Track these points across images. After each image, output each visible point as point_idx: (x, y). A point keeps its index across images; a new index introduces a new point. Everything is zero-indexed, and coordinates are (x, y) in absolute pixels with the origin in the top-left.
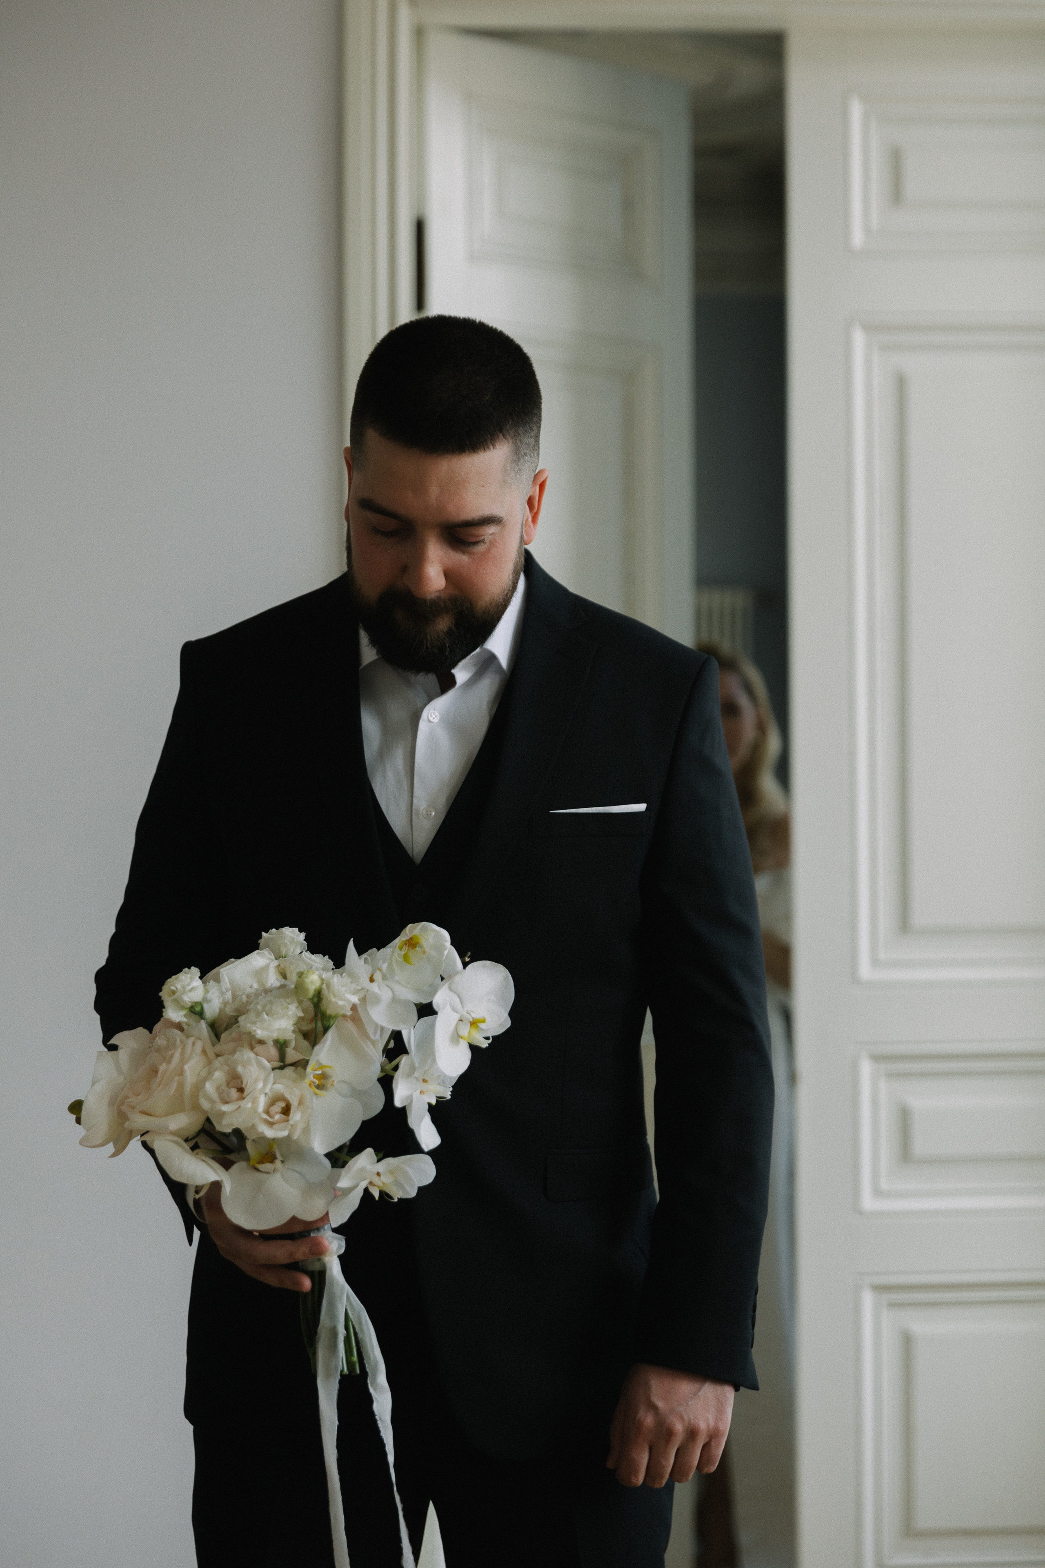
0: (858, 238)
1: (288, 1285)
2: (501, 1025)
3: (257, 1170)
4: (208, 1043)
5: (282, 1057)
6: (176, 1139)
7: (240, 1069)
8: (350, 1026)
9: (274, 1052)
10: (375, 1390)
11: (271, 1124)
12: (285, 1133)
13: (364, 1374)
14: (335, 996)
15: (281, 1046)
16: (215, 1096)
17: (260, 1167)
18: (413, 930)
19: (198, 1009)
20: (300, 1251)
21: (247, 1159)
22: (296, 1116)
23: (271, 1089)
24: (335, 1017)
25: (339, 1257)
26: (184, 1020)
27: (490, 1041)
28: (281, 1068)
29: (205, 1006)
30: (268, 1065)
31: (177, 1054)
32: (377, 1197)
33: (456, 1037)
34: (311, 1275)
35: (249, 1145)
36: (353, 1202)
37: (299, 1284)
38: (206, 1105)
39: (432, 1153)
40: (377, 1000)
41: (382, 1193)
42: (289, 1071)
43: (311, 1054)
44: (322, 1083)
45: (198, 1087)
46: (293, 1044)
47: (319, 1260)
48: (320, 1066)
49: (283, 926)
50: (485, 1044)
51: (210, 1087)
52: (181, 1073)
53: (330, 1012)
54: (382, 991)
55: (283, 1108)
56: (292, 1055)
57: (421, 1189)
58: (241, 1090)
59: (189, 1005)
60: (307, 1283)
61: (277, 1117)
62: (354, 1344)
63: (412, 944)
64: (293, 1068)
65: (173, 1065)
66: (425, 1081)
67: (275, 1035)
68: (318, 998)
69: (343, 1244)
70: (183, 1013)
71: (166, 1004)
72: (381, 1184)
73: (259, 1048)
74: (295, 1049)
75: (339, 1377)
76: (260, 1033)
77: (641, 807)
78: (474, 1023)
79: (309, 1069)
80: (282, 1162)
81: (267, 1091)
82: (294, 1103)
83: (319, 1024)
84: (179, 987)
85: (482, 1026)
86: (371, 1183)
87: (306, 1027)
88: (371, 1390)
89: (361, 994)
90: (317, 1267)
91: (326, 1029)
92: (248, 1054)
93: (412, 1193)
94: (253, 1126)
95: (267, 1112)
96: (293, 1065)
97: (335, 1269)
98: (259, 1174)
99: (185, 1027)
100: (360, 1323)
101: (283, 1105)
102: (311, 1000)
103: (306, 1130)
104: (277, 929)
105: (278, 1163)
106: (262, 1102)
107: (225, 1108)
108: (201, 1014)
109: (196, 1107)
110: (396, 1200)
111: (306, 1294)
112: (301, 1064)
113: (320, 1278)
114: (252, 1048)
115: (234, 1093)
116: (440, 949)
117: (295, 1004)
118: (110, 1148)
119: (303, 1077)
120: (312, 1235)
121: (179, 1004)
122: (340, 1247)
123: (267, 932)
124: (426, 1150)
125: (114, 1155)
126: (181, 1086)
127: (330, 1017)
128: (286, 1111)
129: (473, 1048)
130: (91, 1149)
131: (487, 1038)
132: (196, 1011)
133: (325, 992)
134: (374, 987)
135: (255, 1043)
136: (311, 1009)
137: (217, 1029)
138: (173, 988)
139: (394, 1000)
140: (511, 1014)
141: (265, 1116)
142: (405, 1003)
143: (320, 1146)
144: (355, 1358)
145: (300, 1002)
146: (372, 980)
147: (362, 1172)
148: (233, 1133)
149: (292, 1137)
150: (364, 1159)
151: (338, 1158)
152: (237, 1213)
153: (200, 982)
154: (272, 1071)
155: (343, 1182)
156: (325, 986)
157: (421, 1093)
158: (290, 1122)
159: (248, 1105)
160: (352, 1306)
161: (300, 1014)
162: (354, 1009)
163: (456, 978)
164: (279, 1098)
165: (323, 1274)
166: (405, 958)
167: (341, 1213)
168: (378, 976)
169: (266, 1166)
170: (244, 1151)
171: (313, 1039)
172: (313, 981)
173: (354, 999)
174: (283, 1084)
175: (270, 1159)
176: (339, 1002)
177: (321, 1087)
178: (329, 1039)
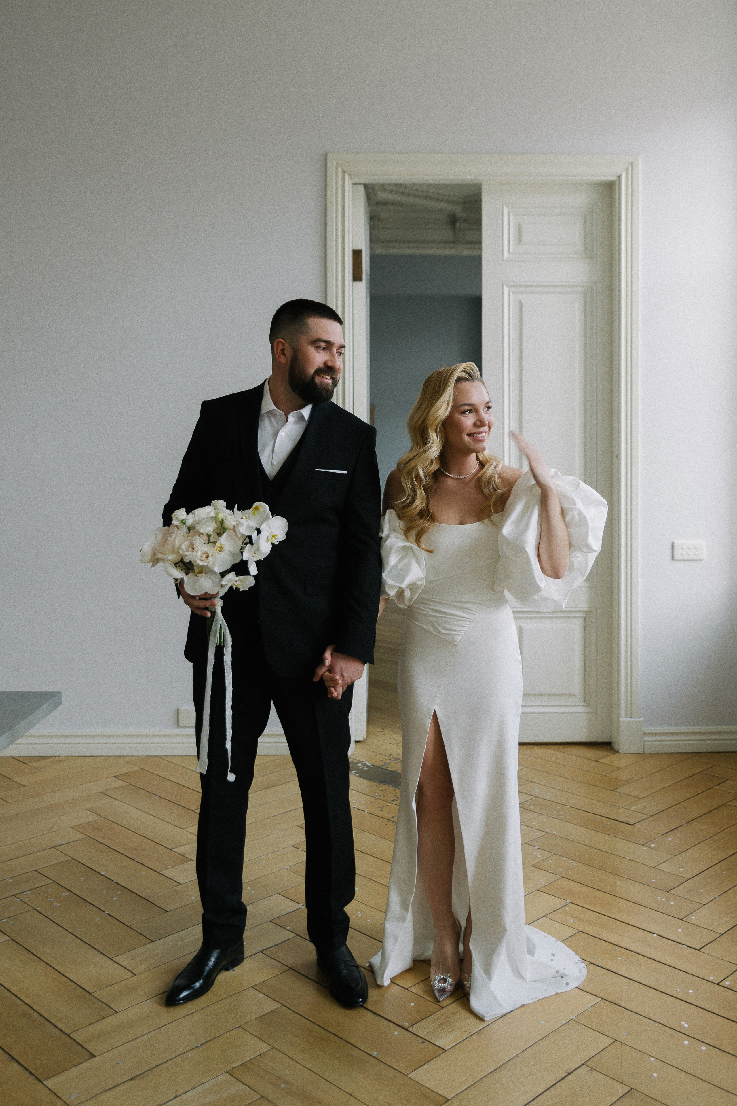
1: (203, 614)
3: (197, 576)
4: (185, 533)
5: (209, 540)
6: (170, 563)
7: (194, 542)
8: (232, 532)
9: (206, 538)
11: (202, 561)
12: (206, 564)
13: (224, 646)
14: (227, 521)
15: (209, 536)
16: (185, 550)
17: (198, 575)
19: (184, 522)
20: (208, 604)
21: (194, 572)
22: (210, 559)
25: (221, 607)
26: (179, 525)
28: (208, 543)
29: (186, 521)
30: (203, 542)
31: (174, 535)
33: (266, 540)
34: (211, 612)
35: (195, 567)
36: (226, 589)
37: (206, 614)
38: (181, 552)
39: (254, 576)
40: (242, 525)
42: (210, 545)
43: (218, 540)
44: (221, 549)
45: (180, 547)
47: (214, 607)
48: (221, 544)
49: (219, 500)
50: (276, 543)
51: (183, 547)
52: (174, 541)
53: (226, 527)
54: (245, 522)
55: (206, 556)
56: (212, 540)
57: (250, 588)
58: (193, 548)
59: (181, 520)
60: (209, 614)
61: (204, 558)
62: (222, 636)
63: (256, 509)
64: (212, 544)
65: (173, 538)
66: (255, 553)
67: (206, 532)
68: (222, 522)
70: (179, 523)
71: (173, 518)
72: (237, 585)
73: (201, 536)
74: (213, 537)
75: (215, 646)
76: (201, 531)
78: (273, 536)
79: (217, 544)
80: (205, 574)
81: (202, 549)
82: (210, 555)
83: (222, 530)
84: (178, 514)
85: (276, 537)
86: (233, 584)
87: (218, 531)
88: (225, 652)
89: (237, 522)
90: (213, 610)
91: (224, 532)
92: (198, 537)
93: (247, 589)
94: (195, 561)
95: (201, 557)
96: (212, 543)
97: (219, 611)
98: (197, 577)
99: (179, 527)
100: (225, 629)
102: (220, 522)
103: (214, 563)
104: (217, 500)
105: (203, 574)
106: (199, 553)
107: (187, 553)
108: (185, 523)
109: (178, 553)
110: (241, 590)
112: (214, 543)
113: (213, 613)
114: (199, 536)
115: (190, 549)
116: (264, 511)
117: (214, 523)
118: (151, 564)
119: (214, 547)
120: (213, 599)
121: (177, 518)
122: (221, 604)
123: (214, 501)
124: (252, 575)
125: (152, 567)
126: (174, 545)
127: (226, 529)
128: (207, 557)
129: (272, 544)
130: (143, 563)
131: (278, 542)
132: (183, 522)
133: (224, 520)
134: (242, 521)
135: (201, 534)
136: (220, 524)
137: (189, 529)
138: (176, 514)
139: (248, 526)
140: (286, 534)
141: (200, 558)
142: (252, 527)
143: (218, 569)
144: (222, 640)
145: (216, 523)
146: (242, 519)
147: (231, 580)
148: (190, 563)
149: (209, 566)
150: (232, 575)
151: (223, 575)
152: (189, 589)
153: (186, 513)
154: (205, 543)
155: (224, 582)
156: (224, 518)
157: (253, 557)
158: (208, 561)
159: (195, 553)
160: (223, 623)
161: (216, 526)
162: (234, 527)
163: (269, 521)
164: (205, 553)
165: (215, 612)
166: (254, 513)
167: (222, 592)
168: (244, 517)
169: (199, 575)
170: (193, 569)
171: (219, 535)
172: (221, 516)
173: (234, 524)
174: (208, 548)
175: (201, 572)
176: (229, 524)
177: (220, 551)
178: (225, 535)
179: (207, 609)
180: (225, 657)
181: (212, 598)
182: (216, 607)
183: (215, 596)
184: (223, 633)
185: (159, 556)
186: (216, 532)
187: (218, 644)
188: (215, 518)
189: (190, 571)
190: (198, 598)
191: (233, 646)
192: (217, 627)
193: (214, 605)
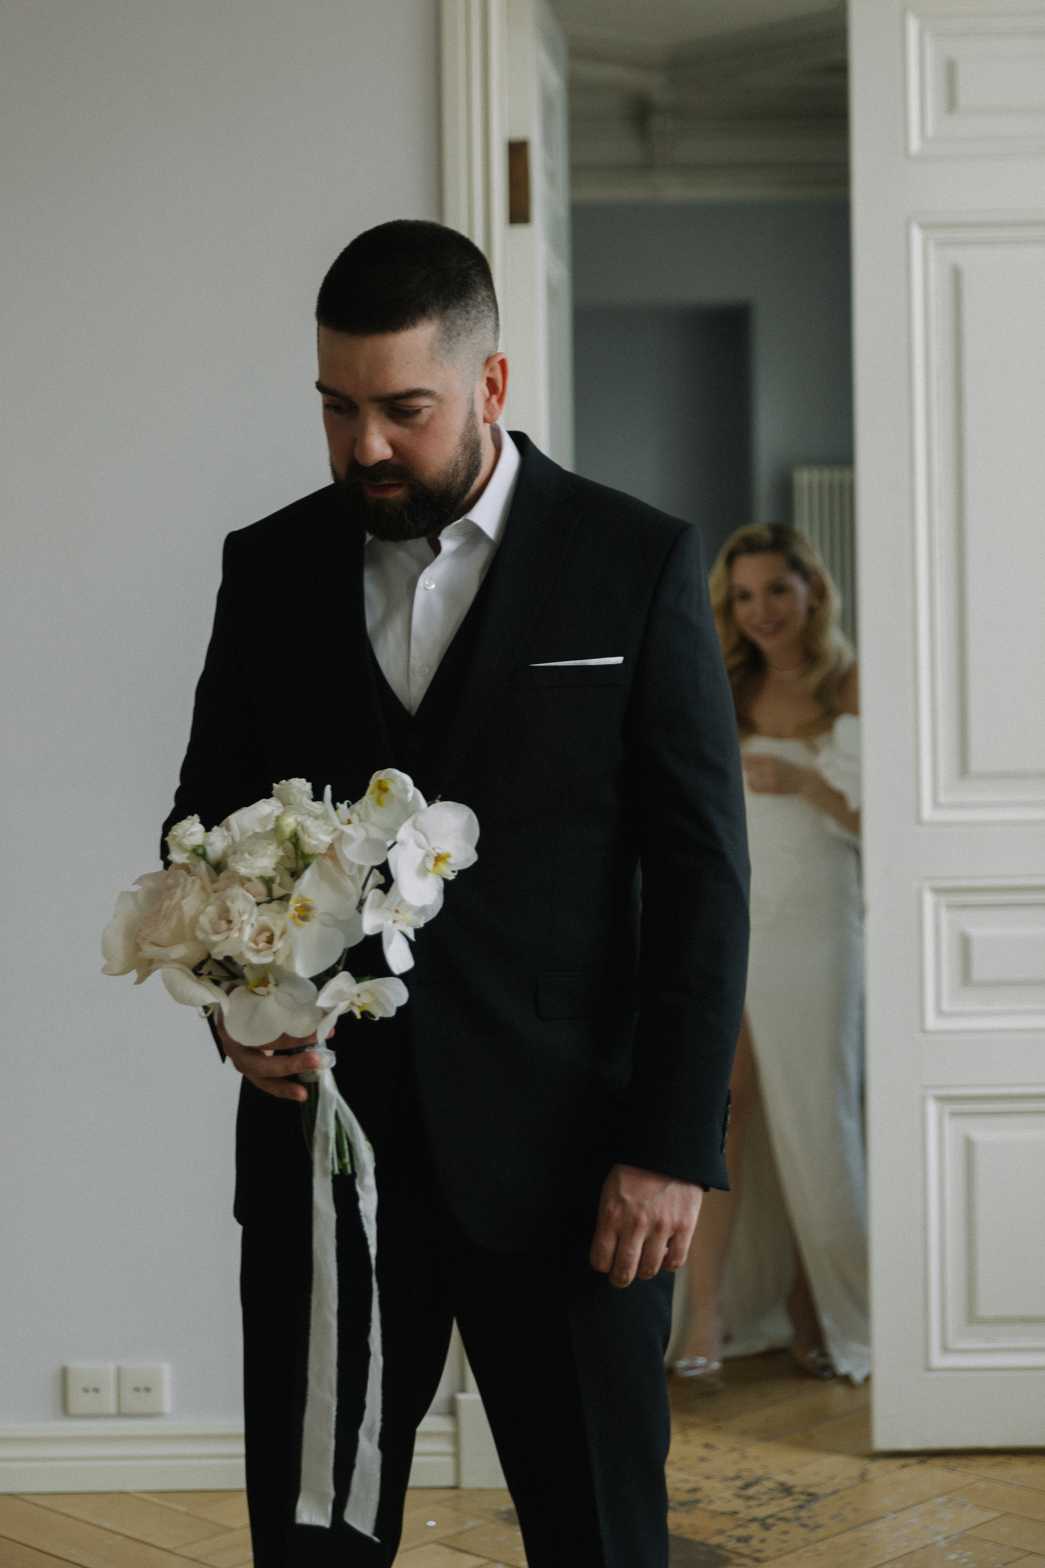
0: (915, 145)
1: (287, 1095)
2: (468, 860)
3: (254, 993)
4: (206, 881)
5: (270, 892)
6: (180, 966)
7: (229, 904)
8: (328, 863)
9: (261, 888)
10: (363, 1189)
11: (258, 951)
12: (271, 959)
13: (354, 1175)
14: (309, 837)
15: (268, 882)
16: (208, 927)
17: (256, 990)
18: (379, 776)
19: (200, 851)
20: (295, 1065)
21: (247, 985)
22: (278, 944)
23: (257, 920)
24: (313, 856)
26: (187, 861)
27: (456, 874)
28: (269, 902)
29: (209, 849)
30: (254, 900)
31: (178, 893)
32: (359, 1016)
33: (423, 871)
35: (245, 971)
37: (295, 1094)
38: (200, 935)
40: (351, 839)
41: (363, 1013)
42: (274, 905)
43: (292, 888)
44: (305, 913)
45: (195, 920)
46: (278, 880)
47: (313, 1073)
48: (302, 898)
51: (204, 920)
52: (179, 907)
53: (307, 850)
54: (357, 829)
55: (268, 937)
56: (278, 891)
58: (230, 922)
59: (190, 848)
60: (302, 1094)
61: (262, 945)
62: (344, 1148)
63: (382, 788)
64: (279, 902)
65: (175, 901)
66: (397, 911)
67: (257, 872)
68: (295, 840)
69: (334, 1058)
70: (187, 855)
71: (172, 846)
72: (361, 1005)
73: (248, 885)
74: (280, 885)
76: (243, 871)
77: (619, 660)
78: (439, 859)
79: (291, 902)
80: (276, 985)
81: (252, 920)
82: (277, 933)
83: (300, 863)
84: (181, 832)
85: (450, 860)
86: (352, 1004)
87: (291, 865)
88: (359, 1189)
89: (335, 835)
90: (313, 1079)
91: (307, 866)
92: (237, 891)
93: (392, 1013)
94: (241, 954)
95: (255, 943)
96: (278, 899)
97: (328, 1082)
98: (255, 997)
99: (191, 867)
100: (351, 1127)
101: (267, 934)
102: (289, 840)
103: (290, 957)
104: (287, 780)
105: (271, 987)
106: (248, 932)
107: (215, 938)
108: (204, 856)
109: (195, 938)
110: (377, 1019)
111: (304, 1103)
112: (285, 898)
113: (314, 1089)
114: (242, 885)
115: (223, 925)
116: (405, 793)
117: (276, 844)
118: (133, 975)
119: (286, 909)
121: (181, 847)
123: (277, 783)
125: (139, 981)
126: (181, 919)
127: (309, 856)
128: (270, 941)
129: (445, 880)
130: (115, 977)
131: (454, 872)
132: (199, 852)
133: (301, 830)
134: (348, 830)
135: (244, 881)
136: (290, 846)
137: (217, 869)
138: (175, 833)
139: (368, 840)
141: (252, 945)
142: (378, 842)
143: (303, 969)
144: (347, 1160)
145: (281, 843)
146: (349, 822)
147: (340, 995)
148: (228, 959)
149: (279, 962)
150: (343, 981)
151: (320, 981)
153: (201, 828)
154: (258, 904)
155: (324, 1000)
156: (299, 828)
157: (394, 922)
158: (274, 950)
159: (236, 935)
160: (344, 1114)
161: (281, 853)
162: (331, 847)
163: (421, 818)
164: (264, 929)
165: (316, 1084)
166: (379, 802)
167: (326, 1029)
168: (355, 818)
169: (261, 990)
170: (242, 977)
171: (295, 875)
172: (290, 823)
173: (328, 839)
174: (269, 916)
175: (264, 982)
176: (314, 842)
177: (304, 918)
178: (308, 875)
179: (294, 1079)
180: (362, 1205)
181: (304, 1047)
182: (319, 1072)
183: (312, 1041)
184: (348, 1139)
185: (149, 951)
186: (287, 869)
187: (337, 1172)
188: (277, 830)
189: (236, 982)
190: (269, 1053)
191: (379, 1173)
192: (326, 1124)
193: (311, 1067)
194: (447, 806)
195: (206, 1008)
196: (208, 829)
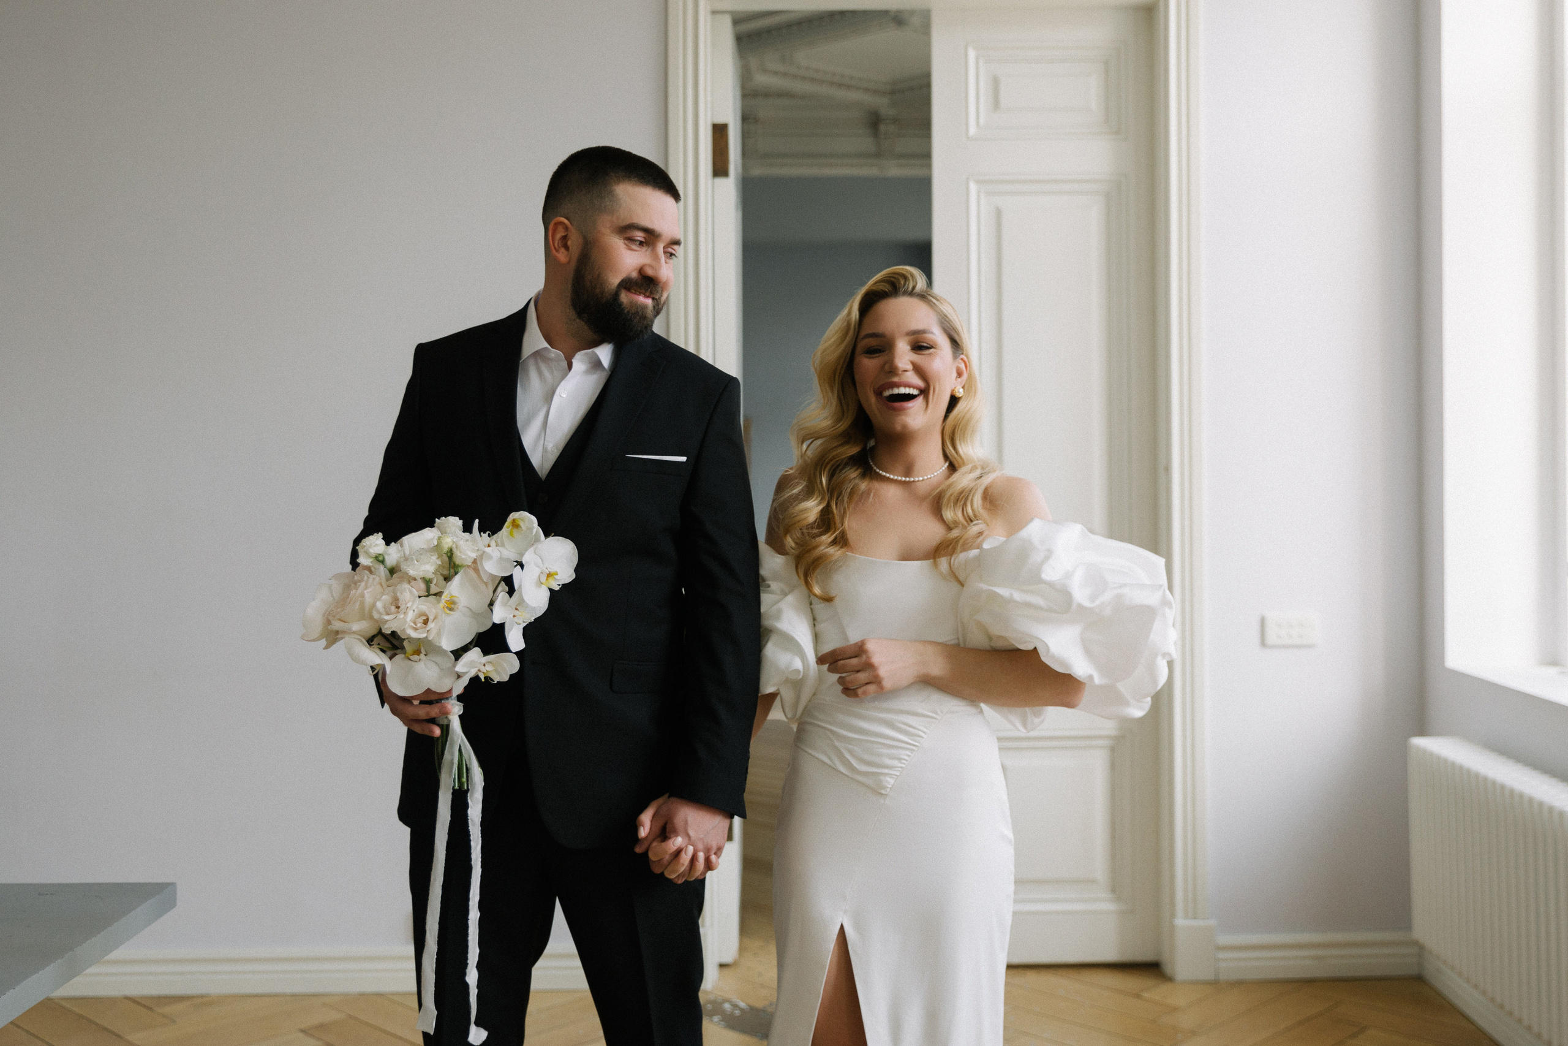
1: (426, 733)
3: (410, 659)
4: (384, 579)
5: (428, 589)
6: (359, 637)
7: (399, 594)
8: (471, 572)
9: (423, 586)
10: (472, 801)
11: (416, 629)
12: (424, 635)
13: (468, 790)
14: (460, 552)
15: (428, 582)
16: (382, 610)
17: (412, 657)
18: (514, 516)
19: (381, 558)
20: (434, 711)
21: (405, 653)
22: (431, 625)
23: (417, 608)
24: (461, 566)
25: (460, 716)
26: (371, 564)
27: (560, 587)
28: (427, 596)
29: (386, 558)
30: (416, 593)
31: (363, 584)
32: (483, 680)
33: (540, 583)
34: (441, 727)
35: (405, 644)
37: (432, 731)
38: (376, 616)
39: (518, 654)
40: (490, 557)
41: (486, 678)
42: (431, 598)
43: (445, 587)
44: (451, 606)
45: (374, 605)
46: (435, 582)
48: (451, 595)
50: (557, 588)
51: (379, 605)
52: (362, 596)
53: (457, 563)
54: (494, 552)
55: (424, 620)
56: (434, 589)
57: (511, 676)
58: (398, 607)
59: (374, 555)
60: (437, 732)
61: (419, 625)
62: (463, 771)
63: (515, 525)
64: (434, 597)
65: (359, 591)
66: (516, 609)
67: (422, 574)
68: (450, 554)
69: (462, 708)
70: (371, 560)
71: (360, 554)
72: (485, 671)
73: (413, 583)
74: (436, 585)
75: (452, 791)
76: (412, 573)
78: (549, 575)
79: (443, 596)
80: (425, 655)
81: (414, 608)
82: (431, 618)
83: (452, 570)
84: (368, 543)
85: (556, 577)
86: (479, 670)
87: (446, 572)
88: (469, 801)
89: (480, 553)
90: (445, 722)
91: (456, 573)
92: (406, 586)
93: (506, 678)
94: (404, 631)
95: (415, 623)
96: (435, 595)
97: (456, 725)
98: (410, 662)
99: (373, 569)
100: (470, 759)
101: (425, 618)
102: (446, 554)
103: (439, 634)
104: (445, 517)
105: (422, 656)
106: (411, 615)
107: (386, 617)
108: (383, 562)
109: (371, 618)
110: (496, 682)
111: (438, 738)
112: (438, 594)
113: (446, 729)
114: (409, 582)
115: (393, 608)
116: (531, 529)
117: (436, 556)
118: (324, 642)
119: (439, 602)
120: (443, 702)
121: (367, 553)
122: (459, 711)
123: (439, 519)
124: (514, 651)
125: (326, 648)
126: (362, 603)
127: (458, 566)
128: (426, 622)
129: (551, 590)
130: (309, 643)
132: (380, 559)
133: (455, 550)
134: (488, 550)
135: (412, 579)
136: (447, 559)
137: (392, 571)
138: (364, 544)
139: (501, 559)
140: (576, 570)
141: (412, 624)
142: (508, 560)
143: (449, 644)
144: (464, 780)
145: (440, 556)
146: (489, 546)
147: (472, 664)
148: (394, 633)
149: (430, 638)
150: (475, 653)
151: (458, 654)
152: (396, 687)
153: (383, 542)
154: (420, 597)
155: (460, 667)
156: (454, 546)
157: (514, 616)
158: (428, 629)
159: (402, 616)
160: (465, 747)
161: (439, 562)
162: (475, 561)
163: (540, 546)
164: (422, 614)
165: (448, 726)
166: (511, 534)
167: (459, 688)
168: (493, 544)
169: (415, 657)
170: (403, 648)
171: (447, 579)
172: (447, 542)
173: (474, 555)
174: (427, 606)
175: (418, 652)
176: (463, 556)
177: (451, 609)
178: (457, 579)
179: (432, 721)
180: (470, 811)
181: (441, 700)
182: (451, 717)
183: (449, 696)
184: (466, 765)
185: (337, 625)
186: (442, 574)
187: (457, 787)
188: (437, 548)
189: (398, 651)
190: (416, 702)
191: (485, 790)
192: (452, 754)
193: (445, 713)
194: (558, 540)
195: (372, 668)
196: (388, 544)
